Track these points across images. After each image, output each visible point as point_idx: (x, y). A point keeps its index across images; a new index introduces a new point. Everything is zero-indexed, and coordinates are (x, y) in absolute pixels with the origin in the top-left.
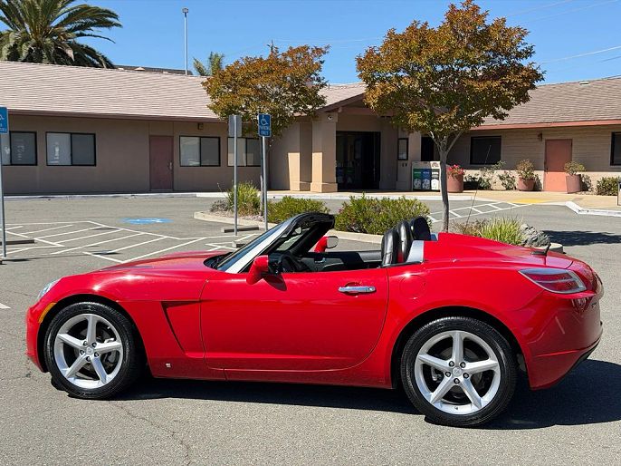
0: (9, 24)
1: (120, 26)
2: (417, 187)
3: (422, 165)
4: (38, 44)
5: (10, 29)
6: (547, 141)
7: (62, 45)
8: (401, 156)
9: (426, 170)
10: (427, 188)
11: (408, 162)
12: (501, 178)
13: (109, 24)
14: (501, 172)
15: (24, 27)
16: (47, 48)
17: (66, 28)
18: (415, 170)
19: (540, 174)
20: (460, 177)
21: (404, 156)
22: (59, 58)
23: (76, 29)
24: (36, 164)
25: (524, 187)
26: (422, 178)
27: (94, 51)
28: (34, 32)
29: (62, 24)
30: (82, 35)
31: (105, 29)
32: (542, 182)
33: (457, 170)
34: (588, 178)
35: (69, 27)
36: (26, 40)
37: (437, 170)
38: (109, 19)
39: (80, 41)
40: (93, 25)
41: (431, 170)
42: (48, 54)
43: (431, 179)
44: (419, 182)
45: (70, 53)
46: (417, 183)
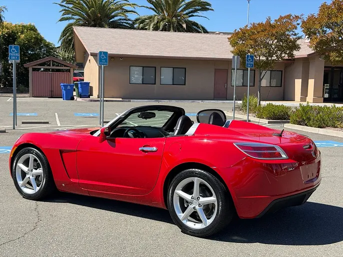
0: (156, 12)
1: (213, 10)
4: (169, 22)
5: (156, 14)
7: (181, 21)
13: (207, 9)
15: (164, 12)
16: (173, 23)
17: (185, 13)
22: (179, 29)
23: (189, 13)
24: (155, 84)
27: (197, 24)
28: (168, 15)
29: (182, 11)
30: (192, 16)
31: (205, 12)
35: (187, 11)
36: (163, 19)
38: (207, 7)
39: (191, 19)
40: (199, 10)
42: (173, 27)
45: (184, 26)
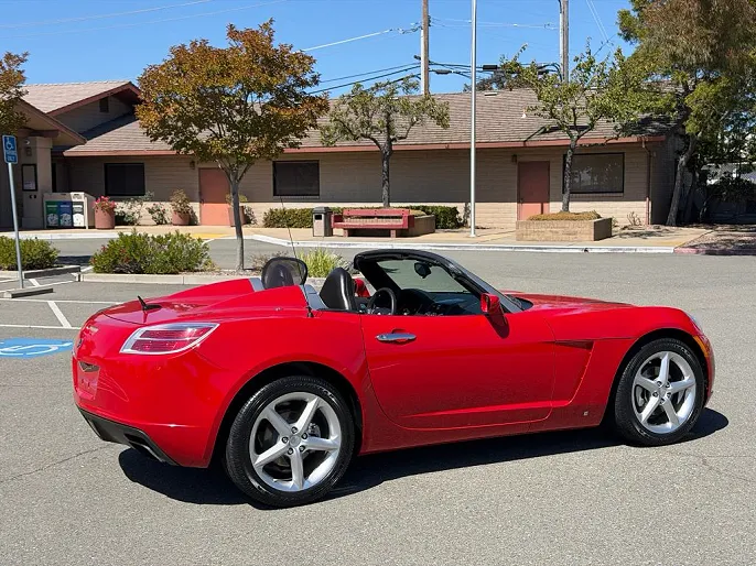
2: (52, 223)
3: (58, 197)
6: (200, 169)
8: (26, 187)
9: (65, 203)
10: (67, 224)
11: (39, 194)
12: (151, 211)
14: (150, 205)
18: (48, 203)
19: (195, 206)
20: (111, 211)
21: (32, 186)
25: (179, 221)
26: (59, 212)
32: (197, 215)
33: (107, 202)
34: (250, 210)
37: (81, 203)
41: (72, 203)
43: (72, 213)
44: (56, 218)
46: (52, 219)
